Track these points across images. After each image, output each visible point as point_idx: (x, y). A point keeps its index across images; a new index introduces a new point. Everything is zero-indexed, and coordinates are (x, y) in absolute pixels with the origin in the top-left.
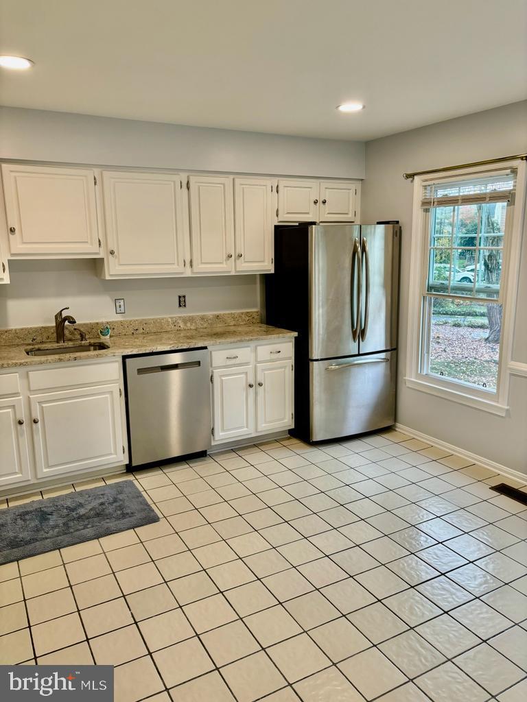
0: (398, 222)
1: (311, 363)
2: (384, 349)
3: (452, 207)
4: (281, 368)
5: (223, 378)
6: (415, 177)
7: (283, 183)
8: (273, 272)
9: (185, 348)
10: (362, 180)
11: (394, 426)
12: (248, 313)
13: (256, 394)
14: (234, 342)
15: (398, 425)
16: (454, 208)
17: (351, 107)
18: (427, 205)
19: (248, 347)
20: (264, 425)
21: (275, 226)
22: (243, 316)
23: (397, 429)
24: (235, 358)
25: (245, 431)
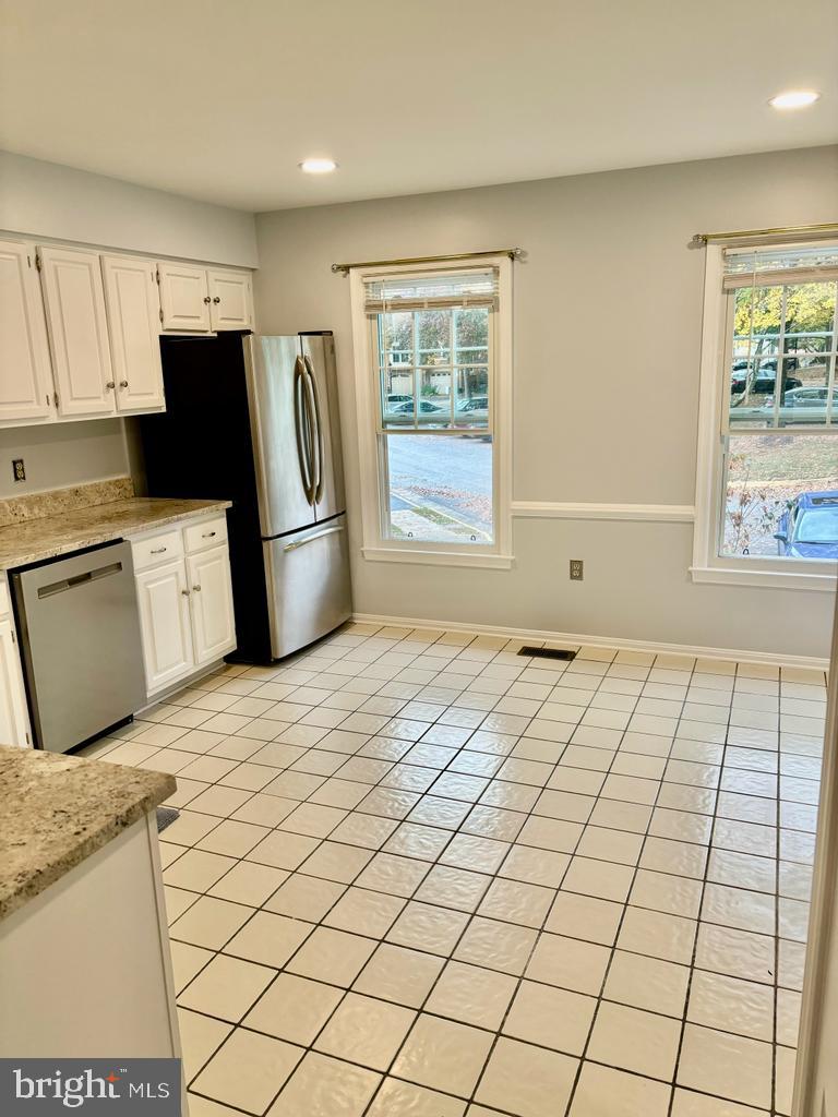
0: (331, 333)
1: (265, 544)
2: (335, 513)
3: (410, 314)
4: (216, 559)
5: (149, 587)
6: (351, 270)
7: (167, 268)
8: (164, 410)
9: (99, 542)
10: (253, 270)
11: (352, 618)
12: (117, 481)
13: (191, 605)
14: (159, 526)
15: (356, 615)
16: (413, 315)
17: (318, 166)
18: (373, 309)
19: (174, 531)
20: (204, 652)
21: (162, 337)
22: (111, 487)
23: (356, 621)
24: (161, 551)
25: (182, 669)
